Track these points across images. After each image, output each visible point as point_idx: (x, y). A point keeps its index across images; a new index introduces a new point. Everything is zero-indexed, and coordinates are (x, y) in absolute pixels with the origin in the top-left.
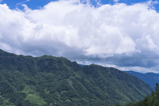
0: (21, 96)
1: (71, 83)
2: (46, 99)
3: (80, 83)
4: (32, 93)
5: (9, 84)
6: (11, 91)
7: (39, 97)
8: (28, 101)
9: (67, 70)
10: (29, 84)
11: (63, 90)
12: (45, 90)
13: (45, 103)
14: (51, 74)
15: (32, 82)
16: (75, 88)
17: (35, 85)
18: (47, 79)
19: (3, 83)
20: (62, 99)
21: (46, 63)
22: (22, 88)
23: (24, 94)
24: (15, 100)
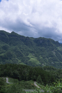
0: (27, 59)
1: (54, 53)
2: (40, 61)
3: (60, 53)
4: (33, 58)
5: (21, 52)
6: (22, 56)
7: (36, 60)
8: (31, 62)
9: (52, 46)
10: (31, 53)
11: (50, 57)
12: (40, 56)
13: (40, 63)
14: (43, 48)
15: (33, 52)
16: (56, 56)
17: (34, 53)
18: (41, 50)
19: (18, 52)
20: (49, 62)
21: (41, 42)
22: (27, 55)
23: (29, 58)
24: (24, 61)
